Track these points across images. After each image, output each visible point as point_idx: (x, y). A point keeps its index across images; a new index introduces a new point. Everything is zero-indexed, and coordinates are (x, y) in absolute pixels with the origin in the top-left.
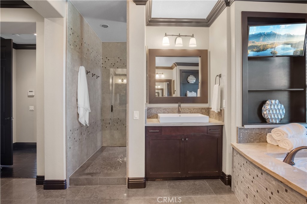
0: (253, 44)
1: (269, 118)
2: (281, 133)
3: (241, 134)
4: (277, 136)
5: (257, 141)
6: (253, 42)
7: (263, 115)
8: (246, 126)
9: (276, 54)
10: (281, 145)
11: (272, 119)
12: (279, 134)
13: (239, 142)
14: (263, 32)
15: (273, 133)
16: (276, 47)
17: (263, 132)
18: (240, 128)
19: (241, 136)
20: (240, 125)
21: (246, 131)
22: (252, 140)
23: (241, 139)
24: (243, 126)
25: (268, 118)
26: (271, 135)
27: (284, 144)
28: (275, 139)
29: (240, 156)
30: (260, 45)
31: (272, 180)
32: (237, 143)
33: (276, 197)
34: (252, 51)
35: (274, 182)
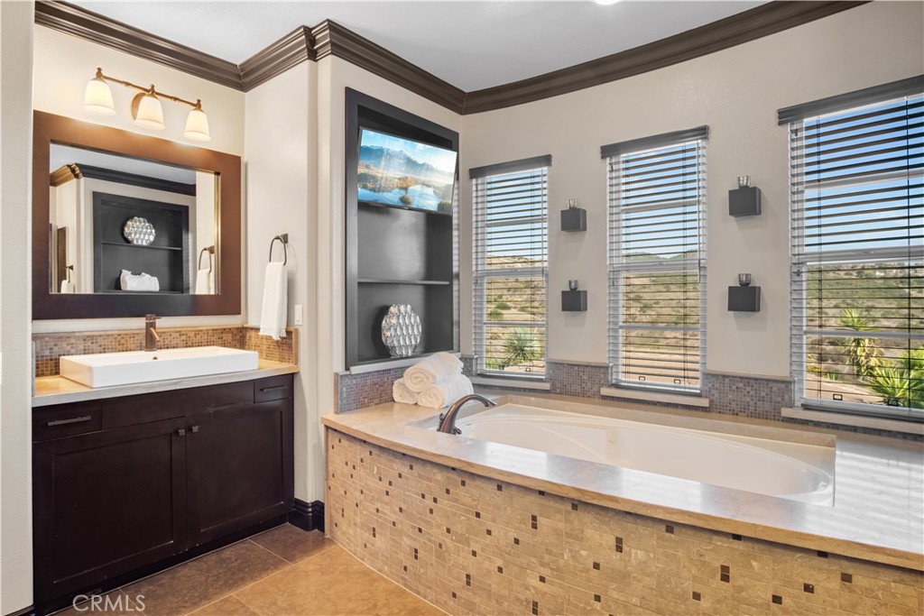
0: (366, 171)
1: (396, 343)
2: (422, 376)
3: (344, 389)
4: (415, 384)
5: (376, 401)
6: (367, 167)
7: (383, 339)
8: (355, 370)
9: (410, 203)
10: (423, 401)
11: (400, 347)
12: (420, 379)
13: (340, 409)
14: (387, 147)
15: (407, 379)
16: (410, 188)
17: (386, 379)
18: (341, 376)
19: (345, 395)
20: (339, 367)
21: (354, 381)
22: (366, 400)
23: (345, 401)
24: (347, 369)
25: (394, 347)
26: (403, 384)
27: (430, 399)
28: (412, 390)
29: (351, 444)
30: (380, 175)
31: (434, 473)
32: (336, 413)
33: (444, 502)
34: (365, 187)
35: (439, 476)
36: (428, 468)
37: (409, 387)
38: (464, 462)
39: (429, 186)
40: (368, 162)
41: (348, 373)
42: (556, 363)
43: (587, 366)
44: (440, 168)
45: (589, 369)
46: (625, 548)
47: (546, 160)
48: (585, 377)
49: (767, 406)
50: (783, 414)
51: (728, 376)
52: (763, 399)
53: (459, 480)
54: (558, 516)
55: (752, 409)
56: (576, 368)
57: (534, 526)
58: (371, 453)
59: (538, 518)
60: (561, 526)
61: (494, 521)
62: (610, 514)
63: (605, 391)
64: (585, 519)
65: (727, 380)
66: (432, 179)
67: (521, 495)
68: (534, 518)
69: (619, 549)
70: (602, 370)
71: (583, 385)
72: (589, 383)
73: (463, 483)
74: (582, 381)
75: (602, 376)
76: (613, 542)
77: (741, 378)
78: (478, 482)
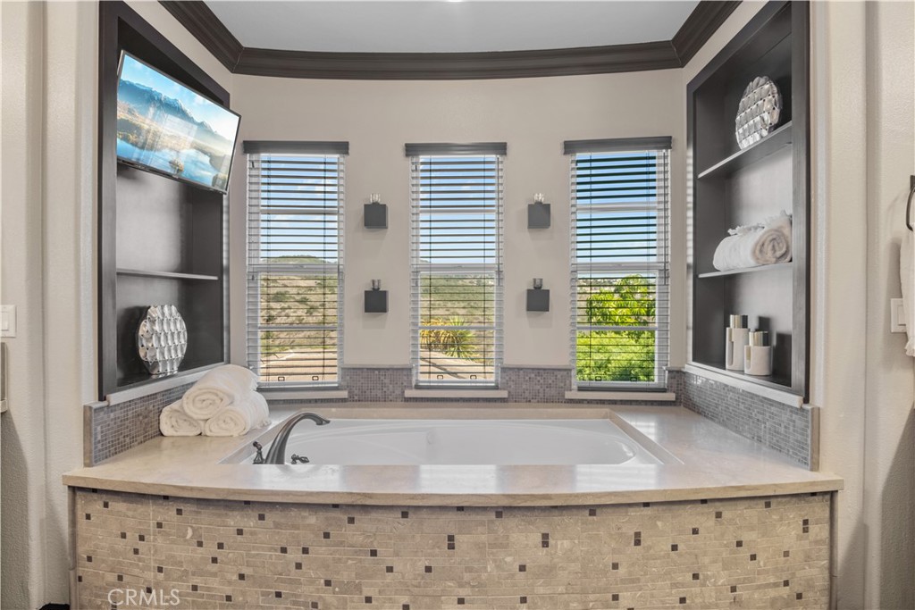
0: (129, 117)
1: (159, 357)
2: (213, 397)
3: (99, 428)
4: (201, 409)
5: (140, 438)
6: (130, 112)
7: (142, 354)
8: (116, 398)
9: (181, 170)
12: (209, 402)
13: (91, 460)
14: (158, 91)
15: (187, 404)
17: (151, 407)
18: (95, 410)
19: (99, 438)
20: (89, 397)
21: (112, 415)
22: (127, 440)
23: (99, 446)
24: (102, 398)
25: (156, 364)
26: (181, 413)
27: (223, 425)
28: (195, 417)
29: (132, 506)
30: (146, 127)
31: (304, 517)
32: (87, 465)
33: (321, 551)
34: (126, 139)
35: (312, 519)
36: (294, 512)
37: (190, 414)
38: (358, 494)
39: (205, 153)
40: (132, 106)
41: (104, 404)
42: (354, 369)
43: (388, 369)
44: (219, 133)
45: (390, 372)
46: (551, 541)
47: (342, 148)
48: (387, 381)
49: (553, 392)
50: (566, 397)
51: (522, 369)
52: (549, 386)
53: (345, 518)
54: (480, 529)
55: (541, 395)
56: (377, 372)
57: (451, 547)
58: (179, 512)
59: (456, 537)
60: (484, 538)
61: (397, 554)
62: (536, 513)
63: (409, 393)
64: (511, 522)
65: (521, 372)
66: (210, 146)
67: (434, 517)
68: (451, 538)
69: (545, 544)
70: (405, 373)
71: (385, 389)
72: (391, 386)
73: (351, 520)
74: (383, 385)
75: (405, 378)
76: (539, 539)
77: (533, 369)
78: (374, 515)
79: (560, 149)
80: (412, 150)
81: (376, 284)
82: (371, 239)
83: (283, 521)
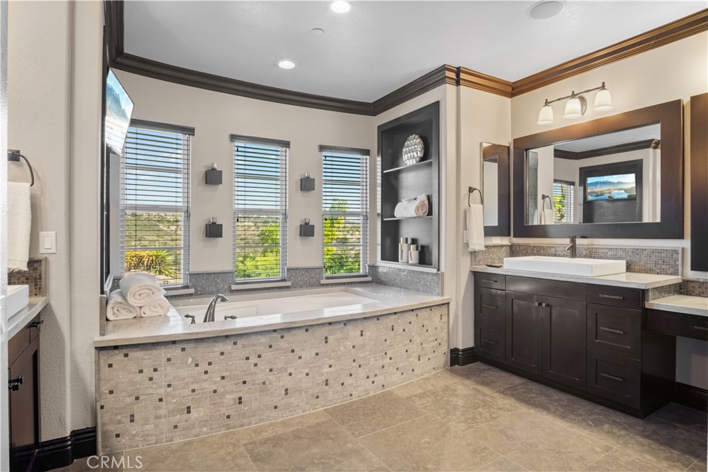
10: (146, 313)
31: (259, 340)
32: (103, 335)
33: (268, 355)
35: (263, 340)
42: (197, 274)
43: (220, 273)
44: (127, 115)
45: (221, 275)
46: (364, 333)
47: (190, 131)
48: (219, 281)
49: (314, 281)
50: (321, 283)
51: (297, 269)
52: (312, 278)
53: (279, 336)
54: (338, 332)
55: (308, 283)
56: (212, 276)
57: (326, 342)
58: (183, 349)
59: (329, 337)
60: (339, 336)
61: (303, 350)
62: (359, 321)
63: (234, 287)
64: (350, 327)
65: (298, 271)
67: (319, 329)
68: (326, 338)
69: (362, 335)
70: (230, 275)
73: (282, 337)
75: (230, 278)
76: (360, 333)
77: (304, 269)
78: (294, 332)
79: (317, 149)
80: (233, 137)
81: (215, 220)
82: (209, 191)
83: (247, 343)
